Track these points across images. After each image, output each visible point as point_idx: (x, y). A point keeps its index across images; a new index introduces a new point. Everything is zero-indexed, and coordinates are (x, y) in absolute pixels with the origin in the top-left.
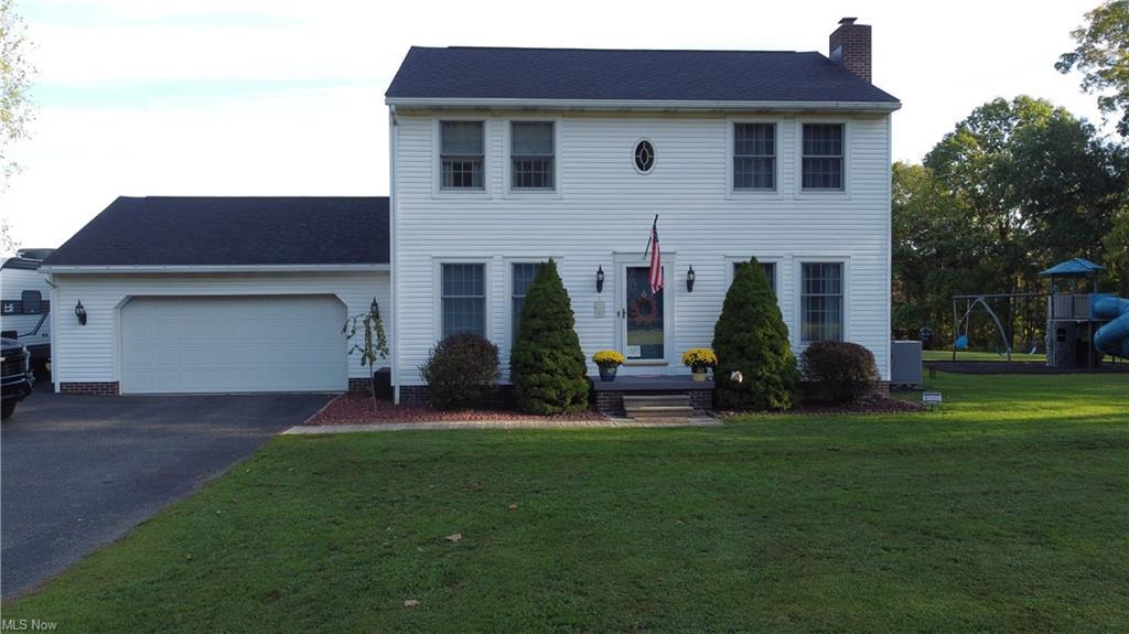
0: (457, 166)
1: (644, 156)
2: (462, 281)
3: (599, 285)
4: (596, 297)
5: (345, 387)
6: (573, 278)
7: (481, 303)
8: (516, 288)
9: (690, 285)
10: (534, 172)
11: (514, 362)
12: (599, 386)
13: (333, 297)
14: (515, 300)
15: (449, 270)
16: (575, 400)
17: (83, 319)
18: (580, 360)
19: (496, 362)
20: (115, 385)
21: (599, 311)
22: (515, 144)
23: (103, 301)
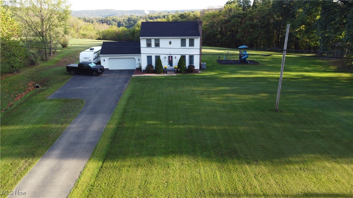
0: (148, 44)
1: (170, 43)
2: (149, 58)
3: (165, 58)
4: (165, 59)
5: (136, 69)
6: (162, 58)
7: (152, 60)
8: (156, 58)
9: (176, 58)
10: (157, 45)
11: (155, 67)
12: (165, 70)
13: (134, 58)
14: (156, 60)
15: (148, 56)
16: (162, 72)
17: (104, 61)
18: (163, 68)
19: (153, 68)
20: (108, 69)
21: (165, 61)
22: (155, 41)
23: (107, 59)
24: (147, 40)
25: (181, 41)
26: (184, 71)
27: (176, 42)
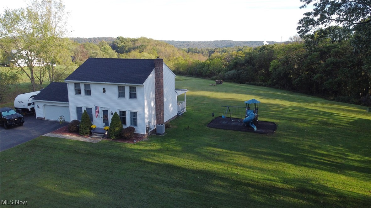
0: (77, 90)
1: (104, 91)
2: (79, 110)
9: (112, 114)
10: (88, 92)
12: (92, 131)
15: (77, 108)
17: (39, 108)
20: (44, 118)
21: (99, 117)
22: (85, 88)
23: (41, 105)
24: (75, 84)
25: (119, 90)
26: (115, 136)
27: (113, 90)
